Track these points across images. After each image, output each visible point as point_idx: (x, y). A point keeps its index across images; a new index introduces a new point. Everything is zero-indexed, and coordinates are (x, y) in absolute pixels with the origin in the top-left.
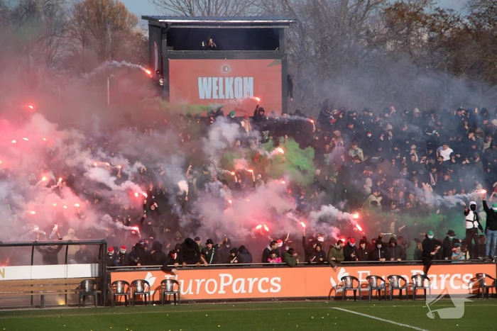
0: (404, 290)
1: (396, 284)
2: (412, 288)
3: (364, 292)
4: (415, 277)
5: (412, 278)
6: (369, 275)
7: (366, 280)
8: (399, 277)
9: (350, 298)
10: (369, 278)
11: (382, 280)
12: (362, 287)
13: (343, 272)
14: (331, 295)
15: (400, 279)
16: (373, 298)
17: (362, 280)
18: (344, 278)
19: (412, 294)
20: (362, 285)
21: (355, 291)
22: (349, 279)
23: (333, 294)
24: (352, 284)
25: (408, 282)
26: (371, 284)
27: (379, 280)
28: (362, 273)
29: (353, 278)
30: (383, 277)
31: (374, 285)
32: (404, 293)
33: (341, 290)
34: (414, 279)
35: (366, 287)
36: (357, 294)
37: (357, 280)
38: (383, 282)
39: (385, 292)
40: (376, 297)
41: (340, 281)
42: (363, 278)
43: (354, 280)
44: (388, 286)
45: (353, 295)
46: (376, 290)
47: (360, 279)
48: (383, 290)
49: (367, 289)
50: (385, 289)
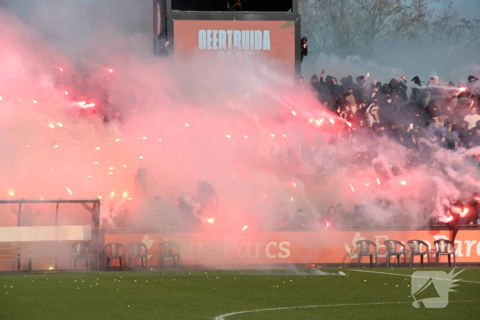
0: (425, 256)
1: (416, 250)
2: (434, 255)
3: (382, 259)
4: (438, 242)
5: (435, 243)
6: (387, 239)
7: (384, 246)
8: (420, 242)
9: (366, 265)
10: (387, 243)
11: (402, 245)
12: (380, 254)
13: (358, 236)
14: (346, 262)
15: (421, 244)
16: (391, 265)
17: (380, 246)
18: (359, 242)
19: (434, 261)
20: (379, 251)
21: (371, 256)
22: (364, 243)
23: (348, 261)
24: (368, 249)
25: (430, 248)
26: (388, 249)
27: (398, 244)
28: (380, 238)
29: (369, 242)
30: (403, 243)
31: (393, 251)
32: (425, 261)
33: (356, 256)
34: (437, 244)
35: (384, 254)
36: (374, 261)
37: (374, 244)
38: (402, 248)
39: (405, 258)
40: (394, 265)
41: (356, 246)
42: (380, 244)
43: (371, 245)
44: (408, 253)
45: (369, 262)
46: (394, 256)
47: (377, 244)
48: (402, 256)
49: (385, 256)
50: (405, 255)
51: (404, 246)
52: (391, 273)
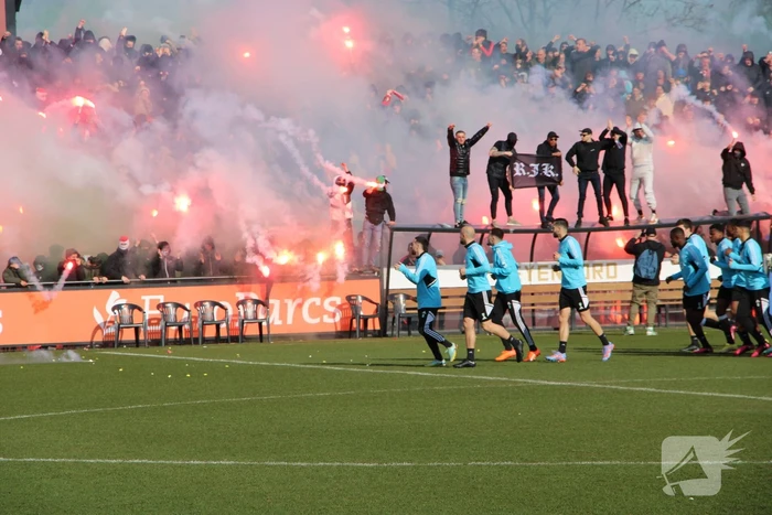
0: (223, 326)
1: (209, 317)
2: (237, 324)
3: (153, 333)
4: (243, 303)
5: (238, 304)
6: (162, 301)
7: (157, 312)
8: (214, 304)
9: (128, 344)
10: (162, 306)
11: (185, 309)
12: (150, 324)
13: (115, 297)
14: (96, 340)
15: (217, 307)
16: (168, 342)
17: (150, 312)
18: (118, 307)
19: (238, 333)
20: (150, 320)
21: (137, 330)
22: (125, 309)
23: (99, 338)
24: (132, 317)
25: (230, 312)
26: (165, 316)
27: (179, 309)
28: (150, 300)
29: (133, 307)
30: (188, 306)
31: (172, 319)
32: (223, 333)
33: (112, 330)
34: (241, 307)
35: (157, 324)
36: (141, 337)
37: (140, 309)
38: (186, 314)
39: (191, 331)
40: (176, 342)
41: (112, 314)
42: (151, 309)
43: (136, 311)
44: (196, 321)
45: (134, 338)
46: (174, 328)
47: (146, 309)
48: (186, 327)
49: (158, 328)
50: (191, 324)
51: (189, 311)
52: (169, 354)
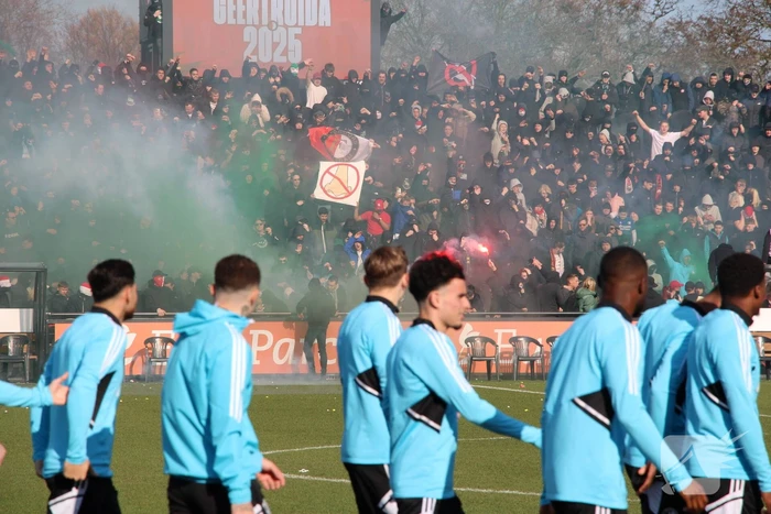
3: (505, 366)
6: (514, 335)
7: (510, 346)
9: (481, 376)
10: (514, 340)
11: (537, 343)
12: (502, 358)
13: (469, 331)
16: (520, 377)
17: (504, 346)
18: (471, 340)
20: (502, 353)
21: (489, 362)
22: (478, 341)
24: (484, 350)
26: (517, 350)
27: (532, 343)
28: (503, 333)
29: (486, 340)
30: (540, 340)
31: (524, 353)
33: (465, 362)
35: (510, 358)
36: (493, 370)
37: (493, 343)
38: (538, 349)
39: (542, 366)
40: (526, 377)
41: (465, 346)
42: (502, 343)
43: (488, 344)
45: (486, 371)
46: (526, 362)
47: (499, 343)
48: (538, 362)
49: (511, 362)
50: (543, 360)
51: (541, 346)
52: (522, 388)
